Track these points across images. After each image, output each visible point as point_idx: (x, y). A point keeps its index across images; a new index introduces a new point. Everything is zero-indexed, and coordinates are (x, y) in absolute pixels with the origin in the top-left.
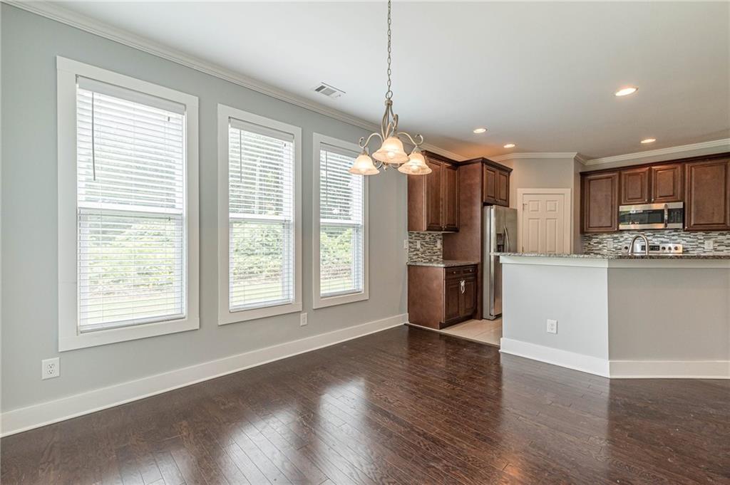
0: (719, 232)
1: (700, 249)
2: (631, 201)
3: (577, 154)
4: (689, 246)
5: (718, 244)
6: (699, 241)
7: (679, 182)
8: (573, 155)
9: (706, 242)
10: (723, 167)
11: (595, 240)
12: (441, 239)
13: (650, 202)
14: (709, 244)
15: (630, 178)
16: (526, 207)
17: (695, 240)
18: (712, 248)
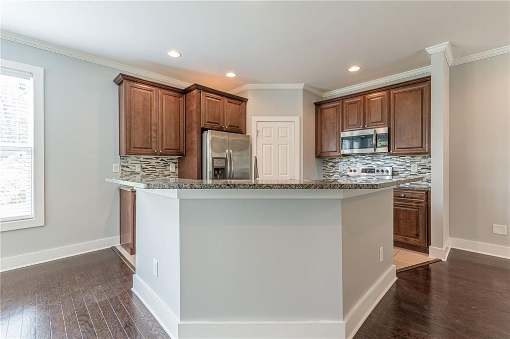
0: (423, 156)
1: (407, 172)
2: (351, 127)
3: (305, 85)
4: (399, 170)
5: (422, 167)
6: (407, 164)
7: (386, 109)
8: (301, 86)
9: (412, 165)
10: (420, 92)
11: (331, 164)
12: (175, 163)
13: (364, 128)
14: (414, 167)
15: (350, 106)
16: (260, 134)
17: (403, 163)
18: (416, 171)
